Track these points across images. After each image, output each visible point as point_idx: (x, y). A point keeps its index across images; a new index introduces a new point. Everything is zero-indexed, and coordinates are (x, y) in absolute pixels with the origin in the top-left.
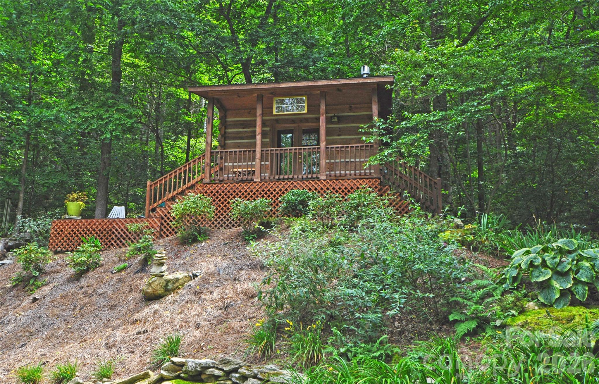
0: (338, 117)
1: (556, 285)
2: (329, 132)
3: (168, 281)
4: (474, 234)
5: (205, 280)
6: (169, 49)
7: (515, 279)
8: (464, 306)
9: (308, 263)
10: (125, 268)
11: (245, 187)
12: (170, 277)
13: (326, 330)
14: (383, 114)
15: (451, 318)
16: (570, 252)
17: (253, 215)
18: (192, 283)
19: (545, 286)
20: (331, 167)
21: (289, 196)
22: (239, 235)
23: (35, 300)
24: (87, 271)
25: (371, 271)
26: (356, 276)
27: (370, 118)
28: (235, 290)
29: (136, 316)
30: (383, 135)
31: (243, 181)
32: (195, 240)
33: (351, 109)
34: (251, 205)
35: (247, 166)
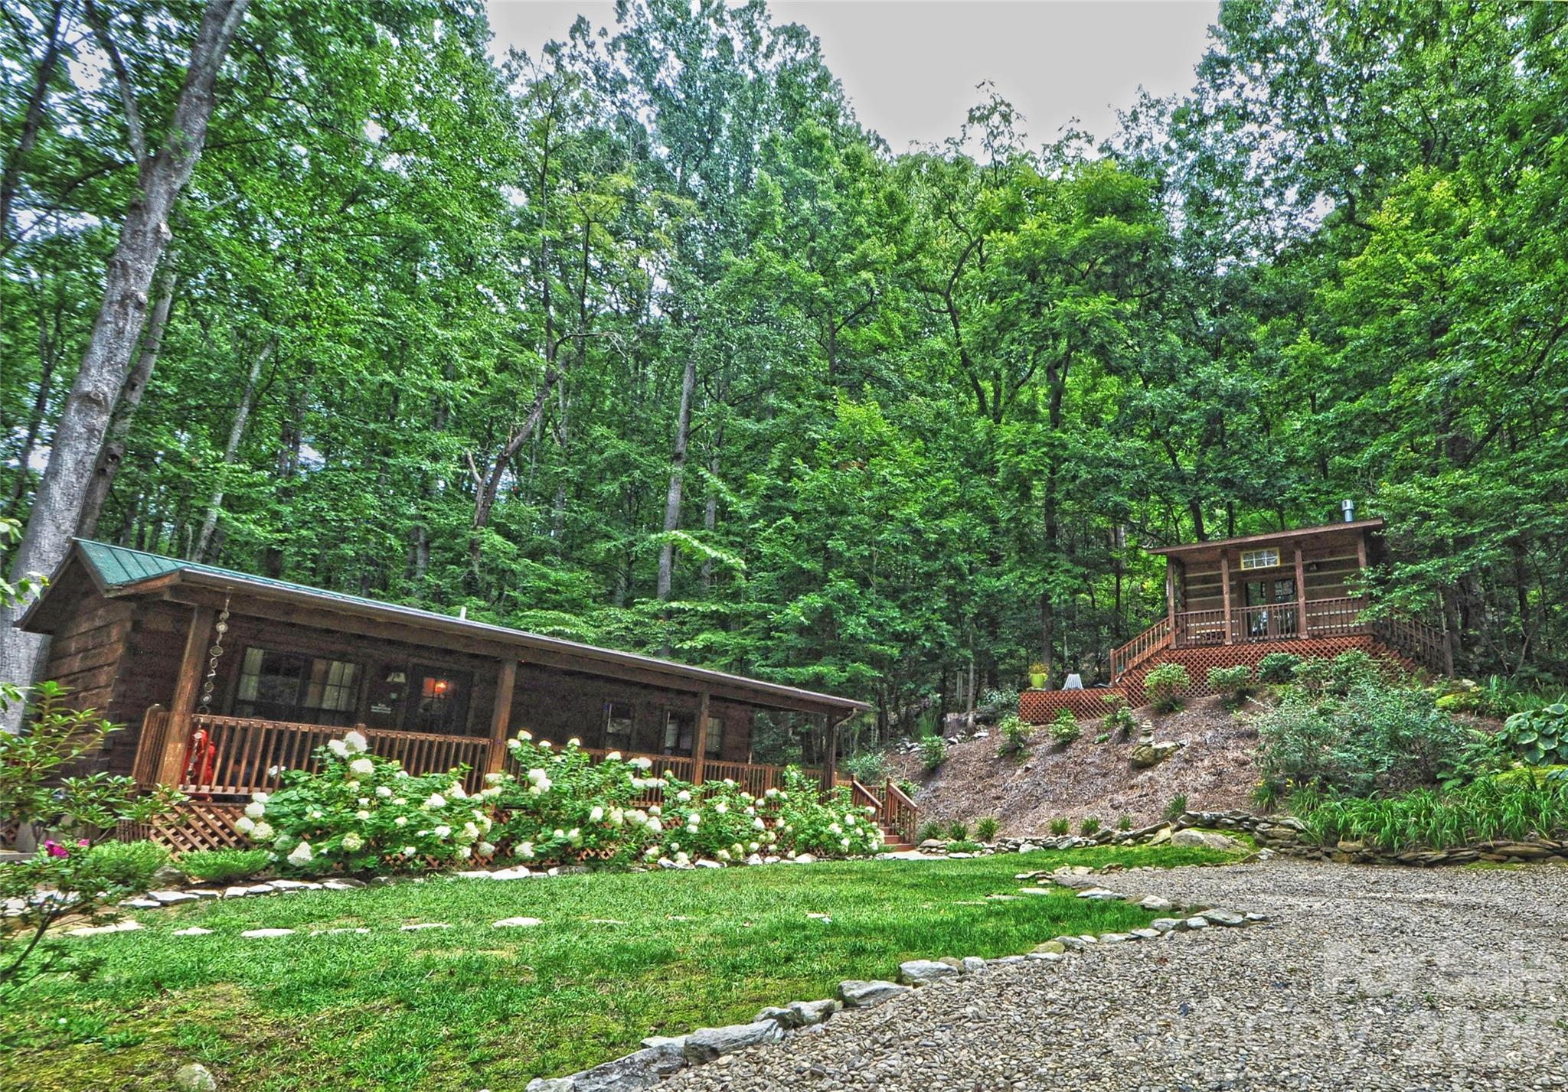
0: (1317, 564)
1: (1541, 746)
2: (1308, 582)
3: (1157, 750)
4: (1481, 697)
5: (1193, 749)
6: (1116, 504)
7: (1504, 742)
8: (1454, 767)
9: (1302, 732)
10: (1106, 739)
11: (1216, 651)
12: (1159, 746)
13: (1323, 788)
14: (1372, 561)
15: (1439, 776)
16: (1560, 716)
17: (1232, 682)
18: (1180, 752)
19: (1532, 747)
20: (1313, 621)
21: (1267, 661)
22: (1217, 704)
23: (1028, 769)
24: (1070, 742)
25: (1363, 738)
26: (1348, 743)
27: (1355, 563)
28: (1225, 758)
29: (1132, 782)
30: (1374, 587)
31: (1212, 645)
32: (1171, 710)
33: (1332, 554)
34: (1230, 672)
35: (1216, 626)
